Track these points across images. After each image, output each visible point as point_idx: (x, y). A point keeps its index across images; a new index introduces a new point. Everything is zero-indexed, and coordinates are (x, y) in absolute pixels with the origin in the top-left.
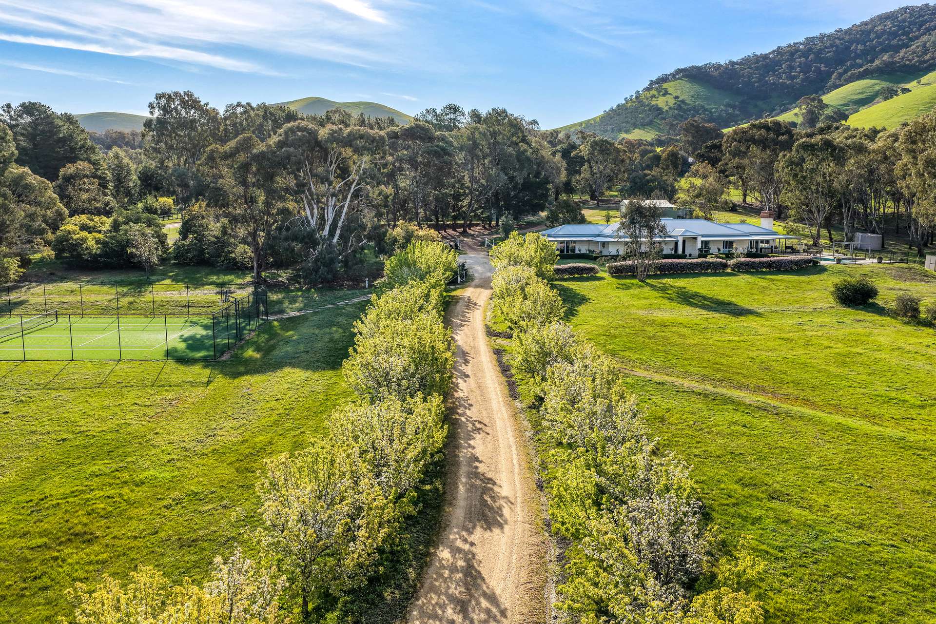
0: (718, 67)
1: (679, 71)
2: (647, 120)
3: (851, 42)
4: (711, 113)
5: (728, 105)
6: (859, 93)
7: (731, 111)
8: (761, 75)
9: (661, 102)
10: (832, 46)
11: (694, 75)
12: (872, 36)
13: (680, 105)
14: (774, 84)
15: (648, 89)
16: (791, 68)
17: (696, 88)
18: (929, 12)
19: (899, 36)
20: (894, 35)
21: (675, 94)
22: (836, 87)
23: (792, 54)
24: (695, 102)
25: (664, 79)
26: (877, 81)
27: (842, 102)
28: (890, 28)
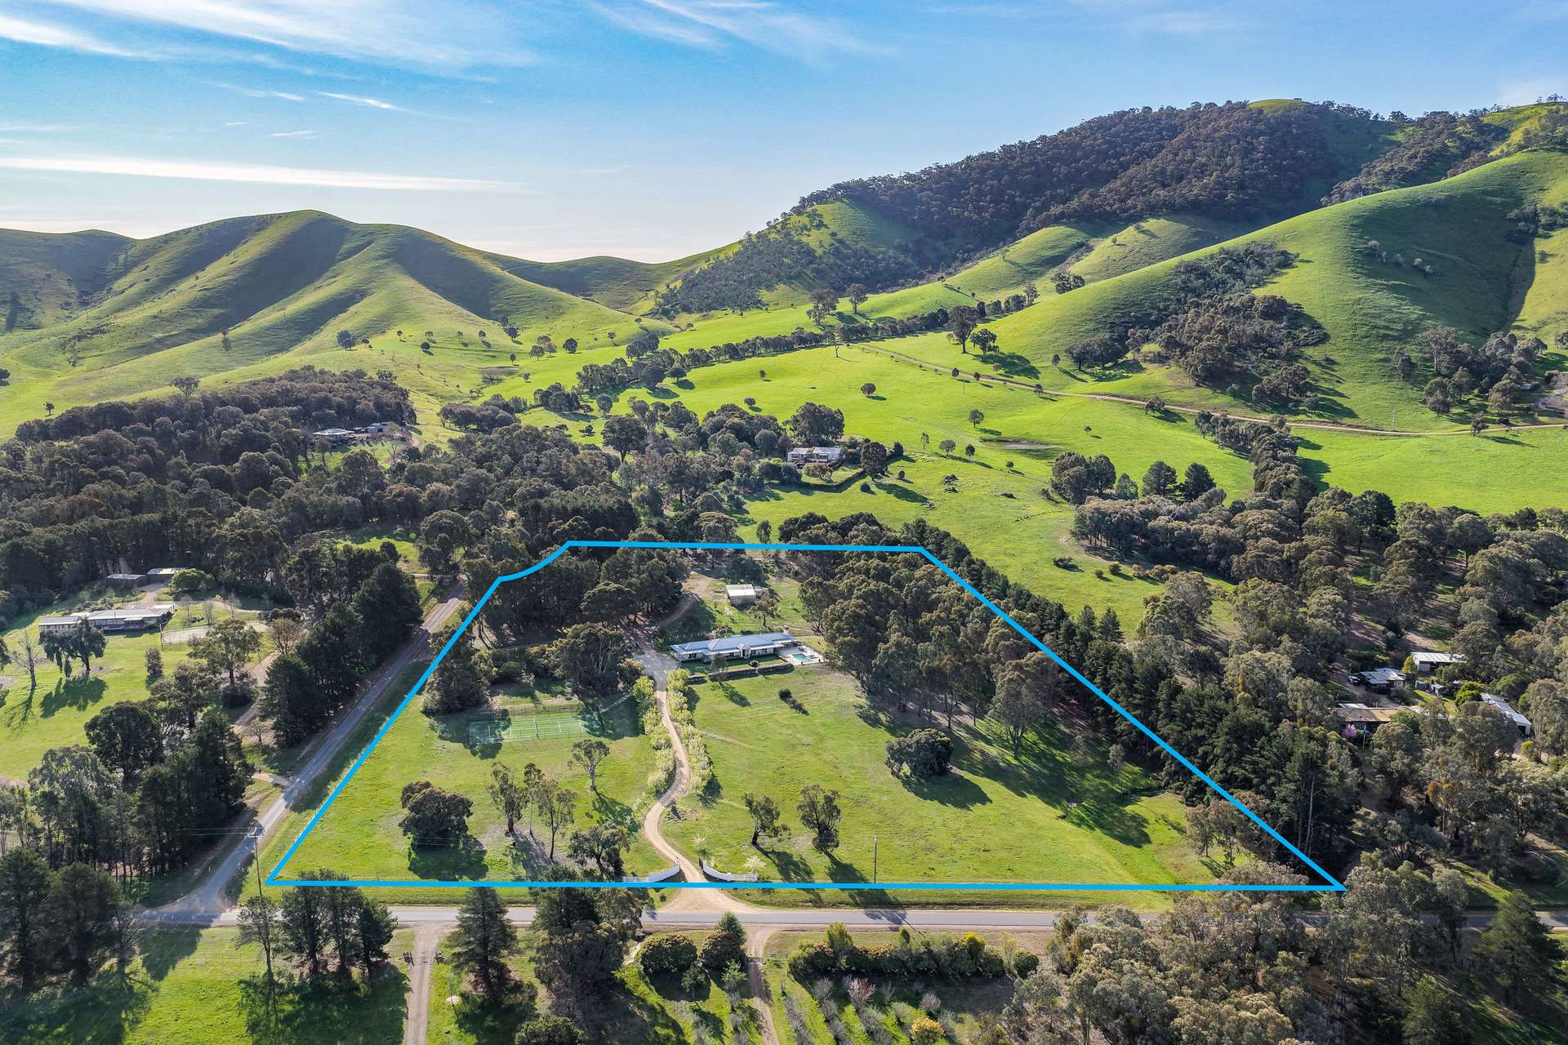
0: (889, 182)
1: (838, 187)
2: (795, 271)
3: (1054, 159)
4: (877, 261)
5: (900, 248)
6: (1053, 248)
7: (902, 258)
8: (943, 201)
9: (815, 240)
10: (1032, 163)
11: (856, 194)
12: (1079, 154)
13: (838, 247)
14: (957, 217)
15: (798, 211)
16: (980, 194)
17: (862, 218)
18: (1146, 125)
19: (1109, 157)
20: (1103, 156)
21: (833, 229)
22: (1031, 231)
23: (984, 171)
24: (857, 243)
25: (819, 198)
26: (1073, 231)
27: (1030, 260)
28: (1099, 145)
